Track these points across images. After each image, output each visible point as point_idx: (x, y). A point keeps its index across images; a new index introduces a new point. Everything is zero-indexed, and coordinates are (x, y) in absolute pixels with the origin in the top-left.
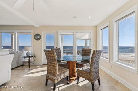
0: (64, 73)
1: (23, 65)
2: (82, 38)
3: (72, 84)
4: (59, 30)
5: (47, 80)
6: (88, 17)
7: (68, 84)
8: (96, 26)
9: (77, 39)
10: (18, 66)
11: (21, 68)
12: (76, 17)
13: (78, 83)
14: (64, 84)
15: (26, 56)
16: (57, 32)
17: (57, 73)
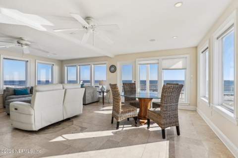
0: (129, 111)
1: (97, 102)
2: (171, 68)
3: (140, 127)
4: (137, 59)
5: (113, 118)
6: (173, 38)
7: (136, 126)
8: (196, 47)
9: (163, 69)
10: (93, 101)
11: (96, 104)
12: (154, 40)
13: (148, 128)
14: (131, 126)
15: (100, 91)
16: (135, 62)
17: (121, 110)
